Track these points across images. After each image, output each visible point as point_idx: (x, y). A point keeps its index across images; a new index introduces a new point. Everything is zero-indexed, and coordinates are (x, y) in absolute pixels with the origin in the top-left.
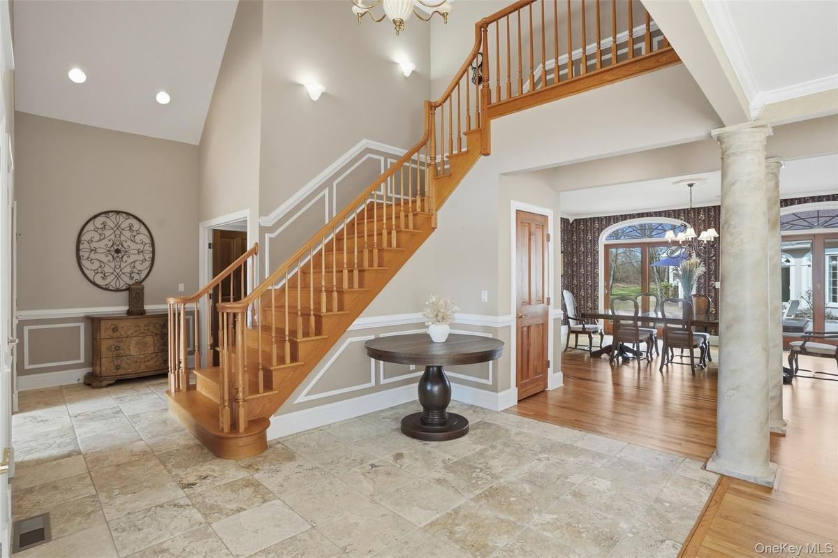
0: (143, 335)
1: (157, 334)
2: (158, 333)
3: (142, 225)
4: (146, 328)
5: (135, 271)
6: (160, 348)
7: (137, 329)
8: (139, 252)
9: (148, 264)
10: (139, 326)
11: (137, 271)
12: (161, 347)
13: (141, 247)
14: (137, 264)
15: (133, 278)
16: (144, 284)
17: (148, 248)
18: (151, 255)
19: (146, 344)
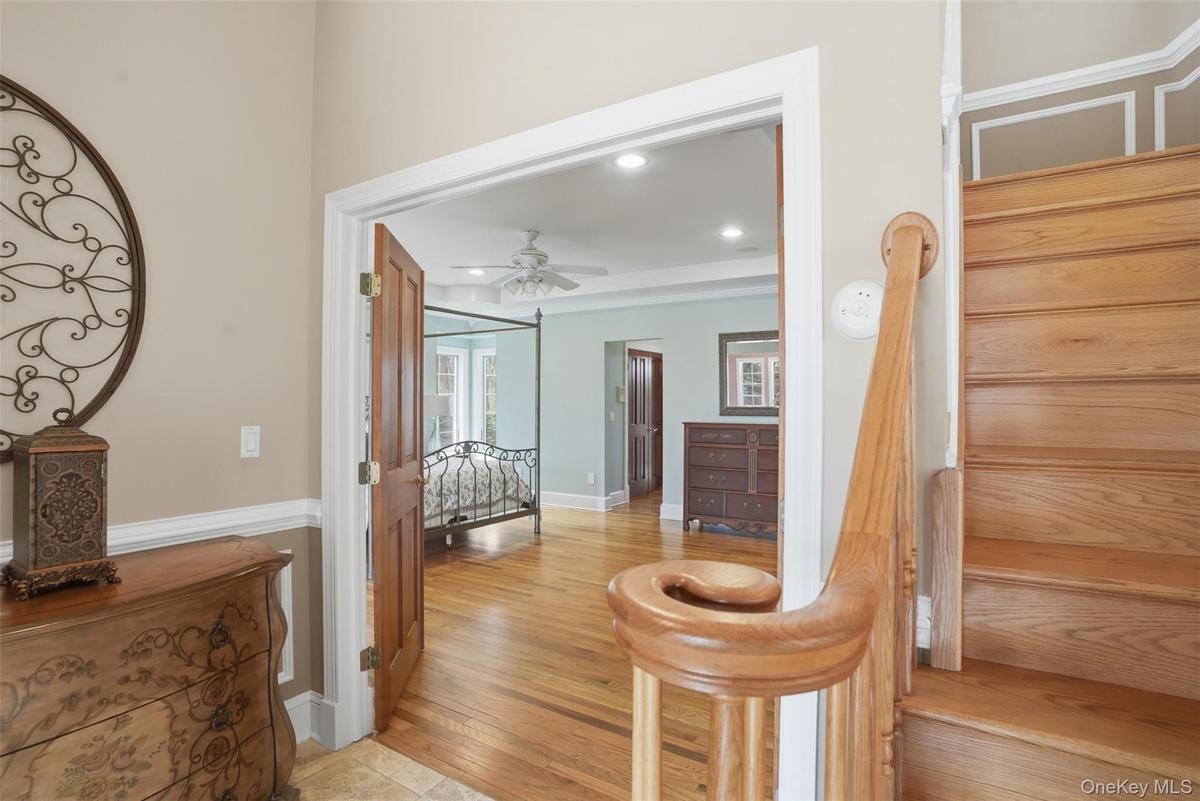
0: (112, 711)
1: (188, 684)
2: (193, 673)
3: (82, 159)
4: (132, 668)
5: (43, 365)
6: (202, 748)
7: (80, 684)
8: (68, 280)
9: (112, 337)
10: (88, 668)
11: (54, 371)
12: (210, 737)
13: (79, 259)
14: (57, 339)
15: (32, 402)
16: (91, 427)
17: (113, 267)
18: (125, 301)
19: (132, 751)
